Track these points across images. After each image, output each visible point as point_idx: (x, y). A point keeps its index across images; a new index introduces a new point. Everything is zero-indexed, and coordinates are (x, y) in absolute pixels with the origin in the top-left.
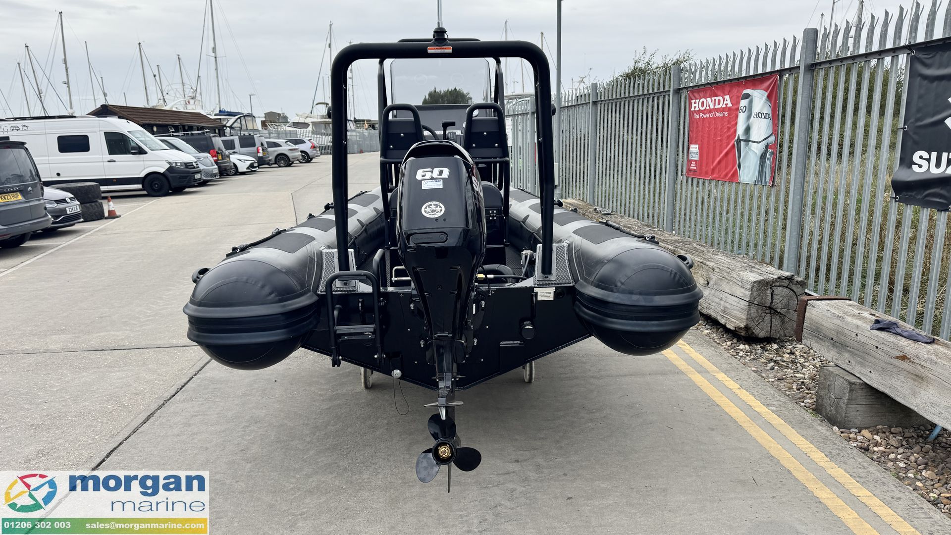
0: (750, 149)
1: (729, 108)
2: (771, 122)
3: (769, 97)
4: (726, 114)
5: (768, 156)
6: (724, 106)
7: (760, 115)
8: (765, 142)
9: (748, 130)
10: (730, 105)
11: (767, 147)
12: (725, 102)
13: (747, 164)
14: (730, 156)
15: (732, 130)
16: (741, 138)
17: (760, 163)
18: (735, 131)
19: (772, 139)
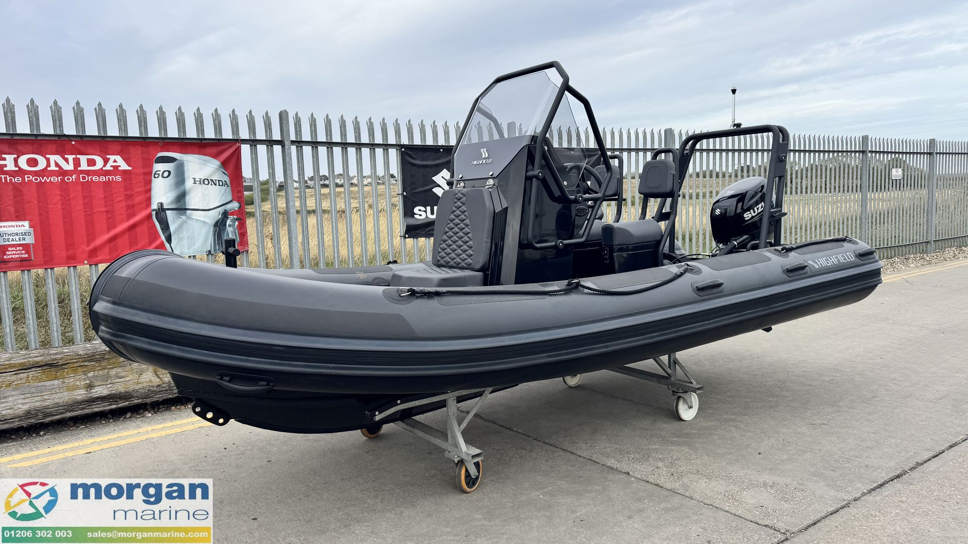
0: (189, 218)
1: (125, 172)
2: (229, 189)
3: (224, 164)
4: (119, 178)
5: (228, 222)
6: (108, 167)
7: (206, 182)
8: (221, 209)
9: (181, 197)
10: (124, 166)
11: (225, 214)
12: (111, 163)
13: (185, 234)
14: (142, 230)
15: (139, 199)
16: (165, 207)
17: (215, 232)
18: (149, 200)
19: (235, 205)
